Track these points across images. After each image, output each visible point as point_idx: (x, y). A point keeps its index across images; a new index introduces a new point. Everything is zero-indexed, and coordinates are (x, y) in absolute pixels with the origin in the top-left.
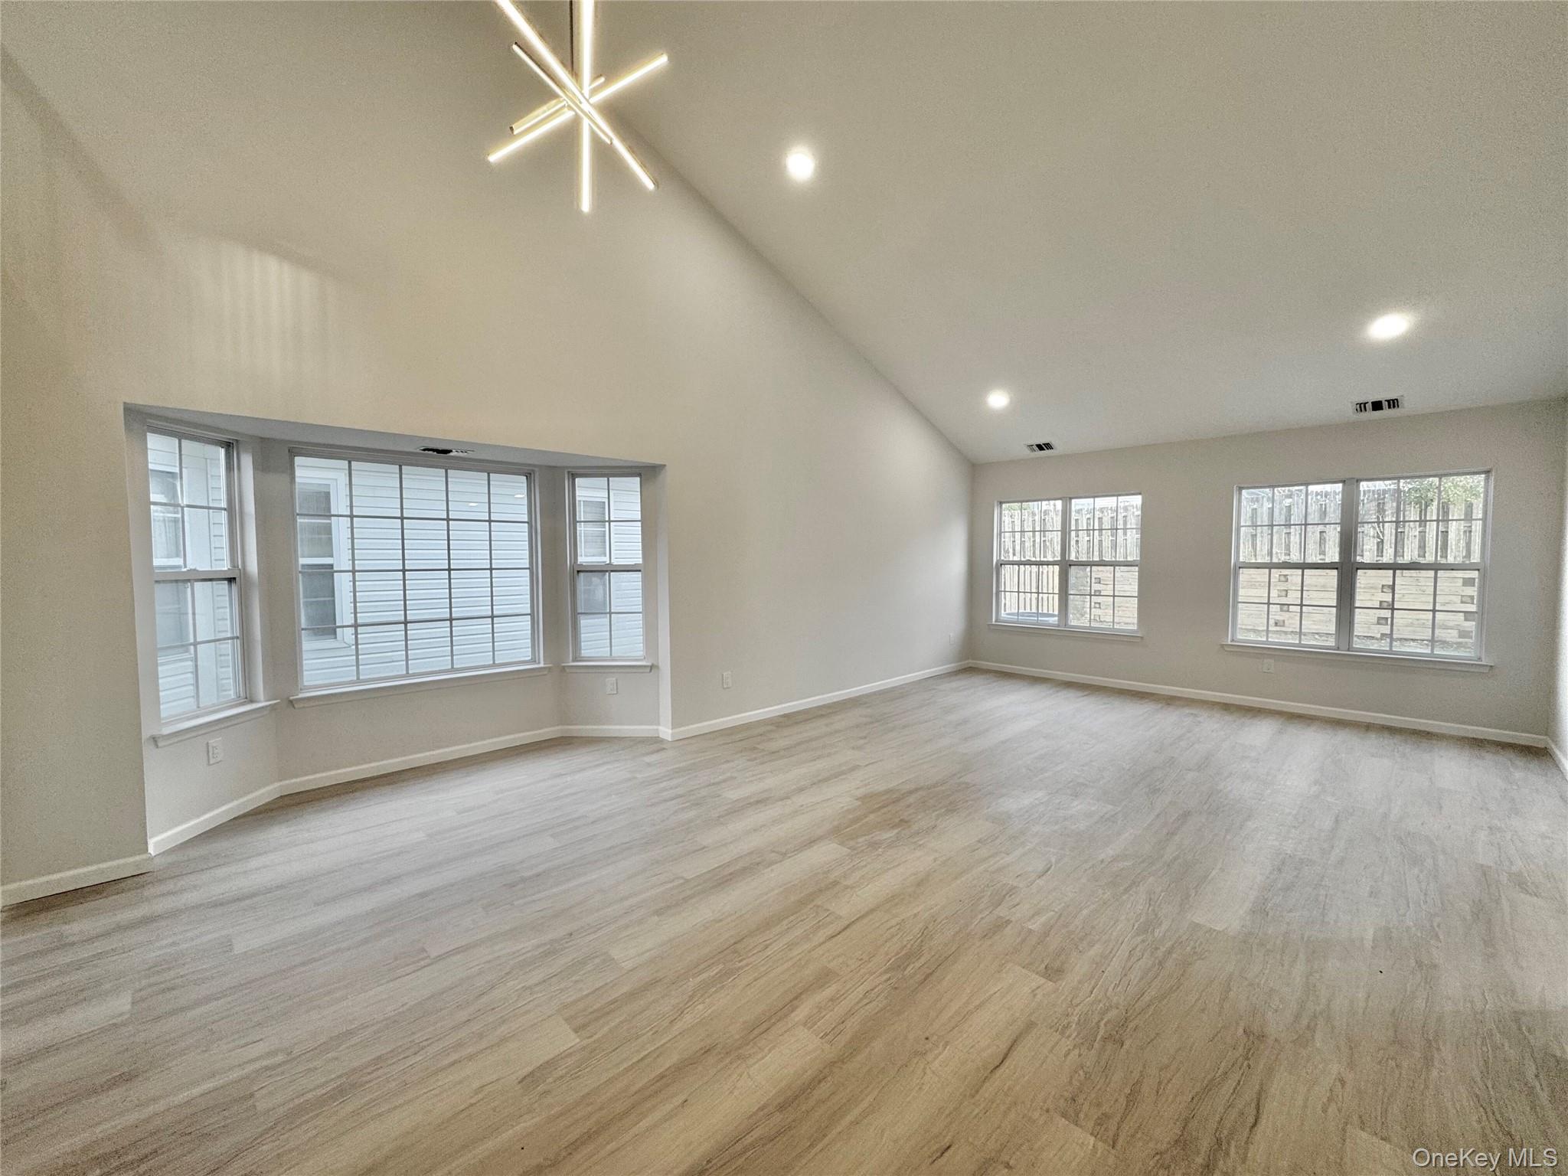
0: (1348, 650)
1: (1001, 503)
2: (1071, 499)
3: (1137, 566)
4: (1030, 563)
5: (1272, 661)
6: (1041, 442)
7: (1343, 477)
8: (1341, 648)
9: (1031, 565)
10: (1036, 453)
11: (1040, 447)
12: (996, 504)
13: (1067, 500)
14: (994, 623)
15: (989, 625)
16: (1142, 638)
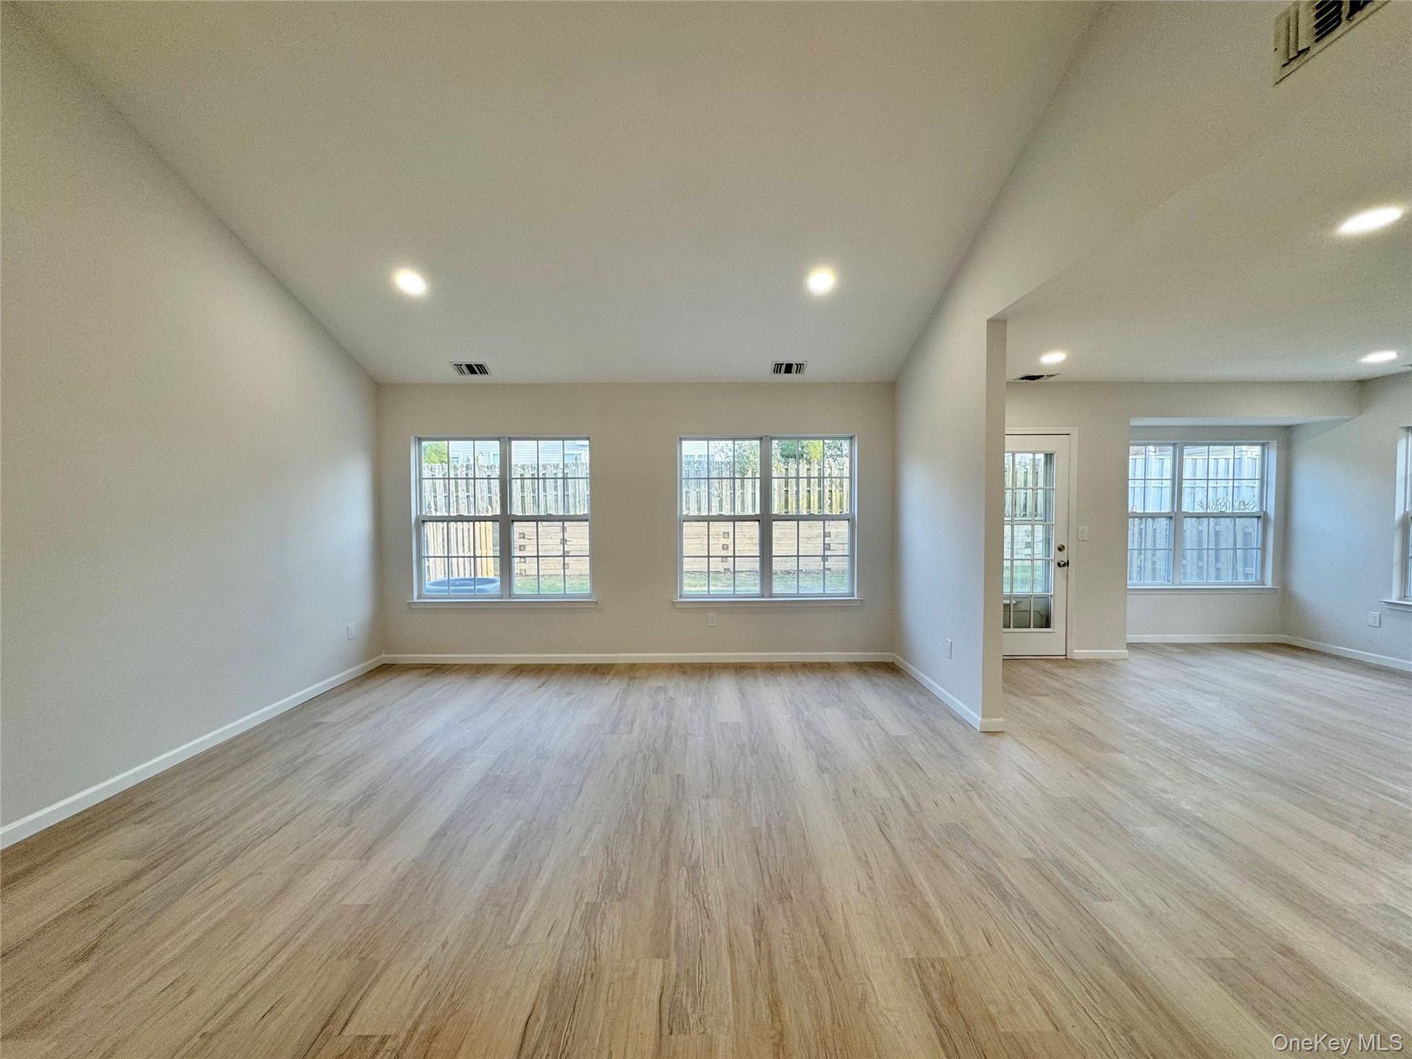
0: (770, 597)
1: (420, 440)
2: (510, 439)
3: (587, 520)
4: (460, 519)
5: (715, 614)
6: (473, 361)
7: (759, 435)
8: (765, 596)
9: (462, 521)
10: (463, 376)
11: (471, 369)
12: (412, 438)
13: (505, 441)
14: (415, 601)
15: (409, 603)
16: (596, 602)
